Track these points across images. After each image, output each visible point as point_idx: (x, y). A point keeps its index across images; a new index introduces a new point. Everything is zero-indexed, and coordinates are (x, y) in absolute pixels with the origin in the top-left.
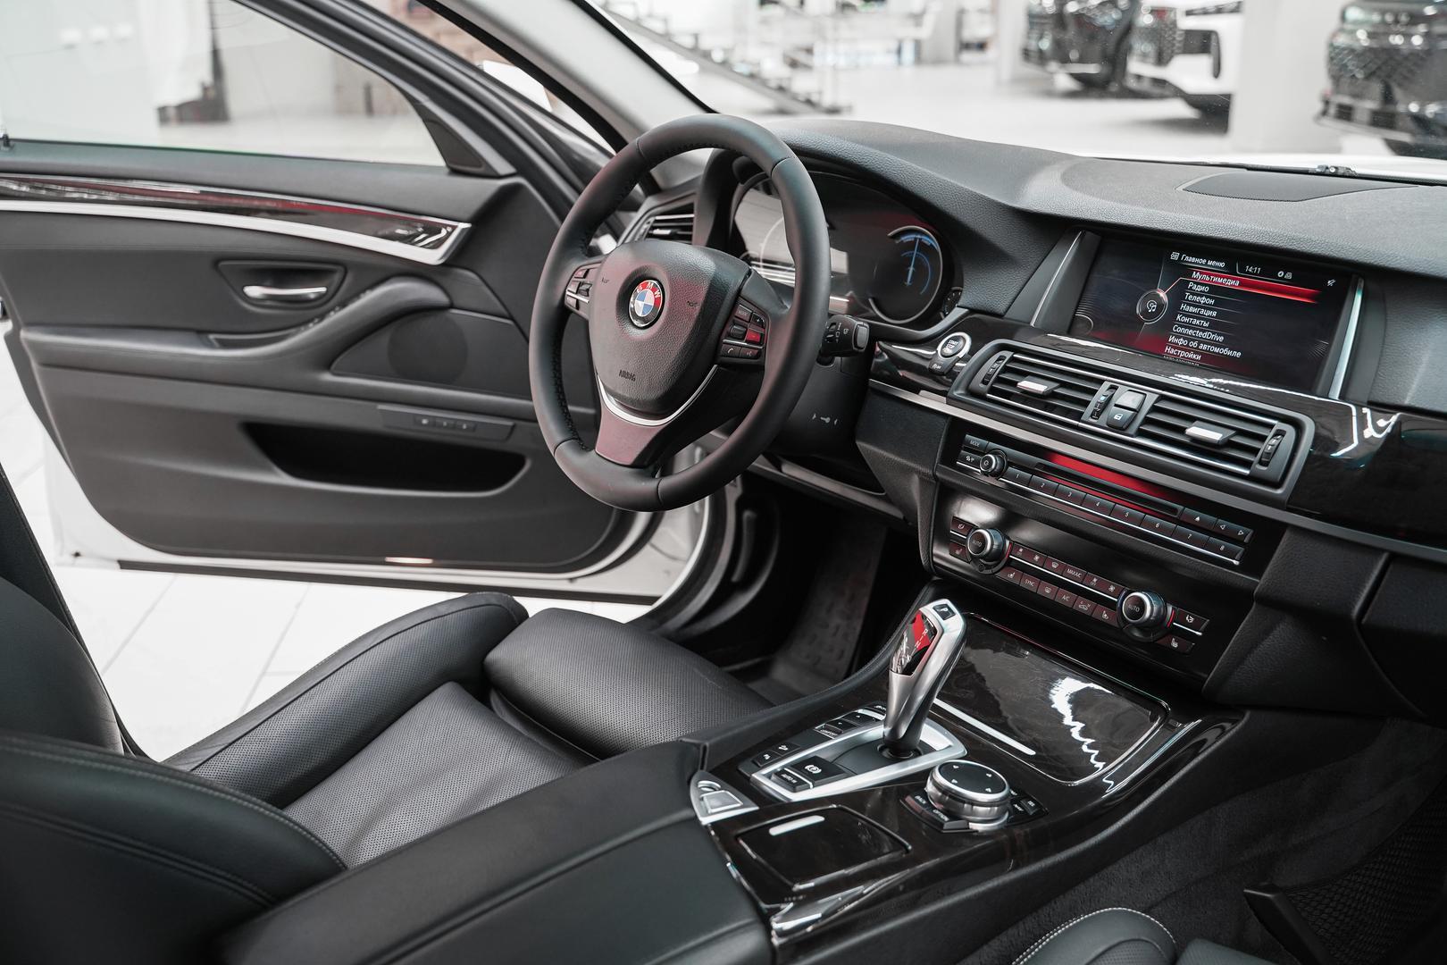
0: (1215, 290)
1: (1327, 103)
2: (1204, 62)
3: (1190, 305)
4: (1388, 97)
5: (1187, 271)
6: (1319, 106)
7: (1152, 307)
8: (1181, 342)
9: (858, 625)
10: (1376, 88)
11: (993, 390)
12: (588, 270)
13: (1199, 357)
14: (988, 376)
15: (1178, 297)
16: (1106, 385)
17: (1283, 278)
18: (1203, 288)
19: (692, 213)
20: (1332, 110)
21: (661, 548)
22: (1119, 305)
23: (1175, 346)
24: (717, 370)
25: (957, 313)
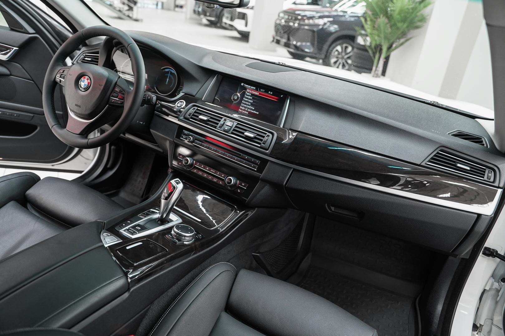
0: (252, 95)
1: (274, 38)
2: (243, 22)
3: (246, 98)
4: (289, 39)
5: (245, 89)
6: (272, 39)
7: (236, 98)
8: (243, 108)
9: (146, 180)
10: (286, 36)
11: (192, 118)
12: (64, 71)
13: (248, 113)
14: (190, 114)
15: (243, 95)
16: (223, 119)
17: (270, 93)
18: (249, 94)
19: (98, 54)
20: (275, 41)
21: (83, 156)
22: (227, 96)
23: (241, 109)
24: (108, 107)
25: (181, 94)
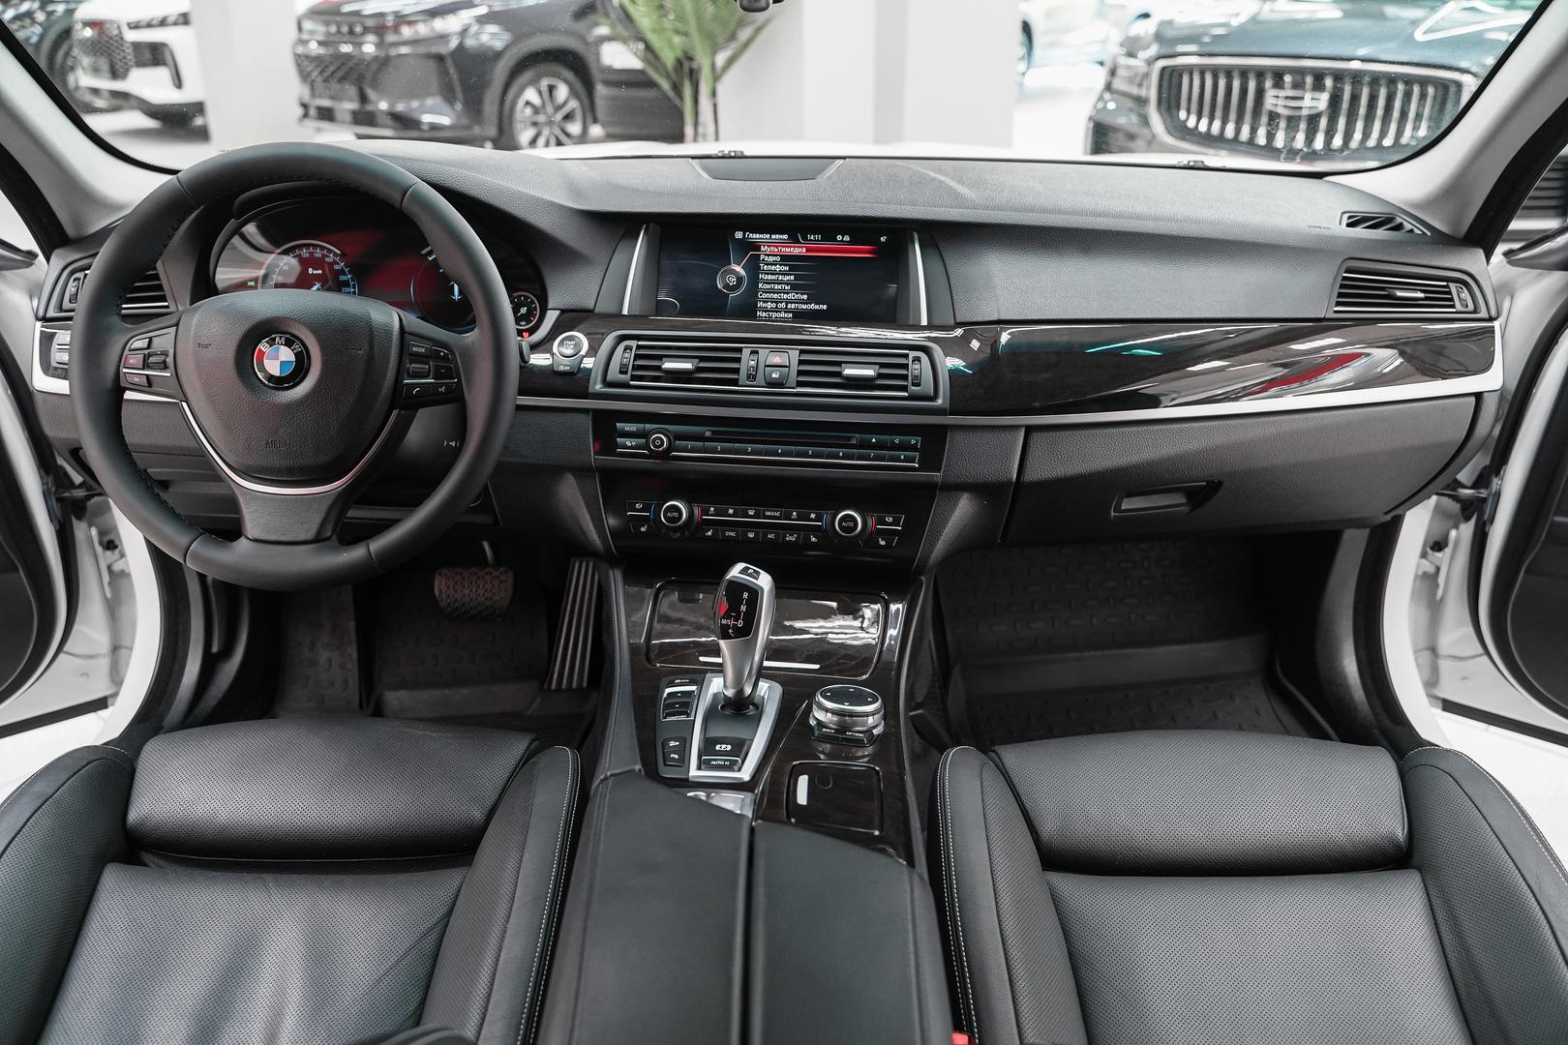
0: (785, 258)
1: (305, 106)
3: (768, 274)
4: (363, 99)
5: (756, 247)
6: (300, 111)
7: (732, 280)
8: (769, 305)
10: (351, 90)
11: (634, 378)
12: (151, 339)
13: (791, 315)
14: (624, 366)
15: (754, 267)
16: (746, 352)
17: (842, 241)
18: (774, 258)
20: (312, 112)
21: (74, 652)
22: (698, 283)
23: (765, 309)
24: (399, 414)
25: (552, 316)
